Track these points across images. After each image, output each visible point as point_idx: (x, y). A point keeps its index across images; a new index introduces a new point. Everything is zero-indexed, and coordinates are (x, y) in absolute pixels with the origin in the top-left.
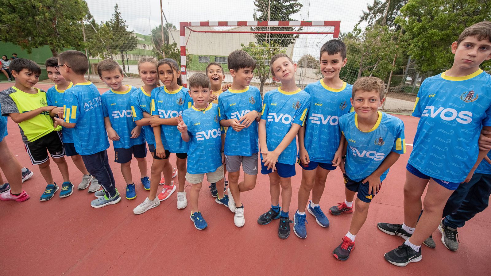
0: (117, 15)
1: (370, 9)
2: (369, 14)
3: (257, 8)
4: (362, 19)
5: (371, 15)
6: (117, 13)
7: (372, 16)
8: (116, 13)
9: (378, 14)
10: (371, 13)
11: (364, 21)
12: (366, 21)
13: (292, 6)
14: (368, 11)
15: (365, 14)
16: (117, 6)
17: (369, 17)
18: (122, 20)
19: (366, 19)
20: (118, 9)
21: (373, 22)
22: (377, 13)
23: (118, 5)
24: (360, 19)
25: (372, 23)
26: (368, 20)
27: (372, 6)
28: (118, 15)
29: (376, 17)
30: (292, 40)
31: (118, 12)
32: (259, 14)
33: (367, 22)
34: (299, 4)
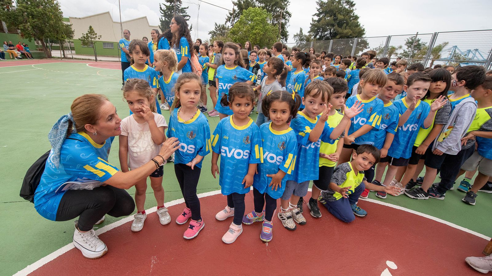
1: (231, 14)
2: (231, 18)
5: (232, 18)
9: (236, 18)
11: (228, 22)
14: (230, 16)
15: (228, 17)
17: (231, 20)
19: (229, 21)
21: (234, 23)
22: (235, 18)
24: (226, 20)
26: (231, 22)
27: (232, 12)
32: (164, 19)
34: (188, 16)
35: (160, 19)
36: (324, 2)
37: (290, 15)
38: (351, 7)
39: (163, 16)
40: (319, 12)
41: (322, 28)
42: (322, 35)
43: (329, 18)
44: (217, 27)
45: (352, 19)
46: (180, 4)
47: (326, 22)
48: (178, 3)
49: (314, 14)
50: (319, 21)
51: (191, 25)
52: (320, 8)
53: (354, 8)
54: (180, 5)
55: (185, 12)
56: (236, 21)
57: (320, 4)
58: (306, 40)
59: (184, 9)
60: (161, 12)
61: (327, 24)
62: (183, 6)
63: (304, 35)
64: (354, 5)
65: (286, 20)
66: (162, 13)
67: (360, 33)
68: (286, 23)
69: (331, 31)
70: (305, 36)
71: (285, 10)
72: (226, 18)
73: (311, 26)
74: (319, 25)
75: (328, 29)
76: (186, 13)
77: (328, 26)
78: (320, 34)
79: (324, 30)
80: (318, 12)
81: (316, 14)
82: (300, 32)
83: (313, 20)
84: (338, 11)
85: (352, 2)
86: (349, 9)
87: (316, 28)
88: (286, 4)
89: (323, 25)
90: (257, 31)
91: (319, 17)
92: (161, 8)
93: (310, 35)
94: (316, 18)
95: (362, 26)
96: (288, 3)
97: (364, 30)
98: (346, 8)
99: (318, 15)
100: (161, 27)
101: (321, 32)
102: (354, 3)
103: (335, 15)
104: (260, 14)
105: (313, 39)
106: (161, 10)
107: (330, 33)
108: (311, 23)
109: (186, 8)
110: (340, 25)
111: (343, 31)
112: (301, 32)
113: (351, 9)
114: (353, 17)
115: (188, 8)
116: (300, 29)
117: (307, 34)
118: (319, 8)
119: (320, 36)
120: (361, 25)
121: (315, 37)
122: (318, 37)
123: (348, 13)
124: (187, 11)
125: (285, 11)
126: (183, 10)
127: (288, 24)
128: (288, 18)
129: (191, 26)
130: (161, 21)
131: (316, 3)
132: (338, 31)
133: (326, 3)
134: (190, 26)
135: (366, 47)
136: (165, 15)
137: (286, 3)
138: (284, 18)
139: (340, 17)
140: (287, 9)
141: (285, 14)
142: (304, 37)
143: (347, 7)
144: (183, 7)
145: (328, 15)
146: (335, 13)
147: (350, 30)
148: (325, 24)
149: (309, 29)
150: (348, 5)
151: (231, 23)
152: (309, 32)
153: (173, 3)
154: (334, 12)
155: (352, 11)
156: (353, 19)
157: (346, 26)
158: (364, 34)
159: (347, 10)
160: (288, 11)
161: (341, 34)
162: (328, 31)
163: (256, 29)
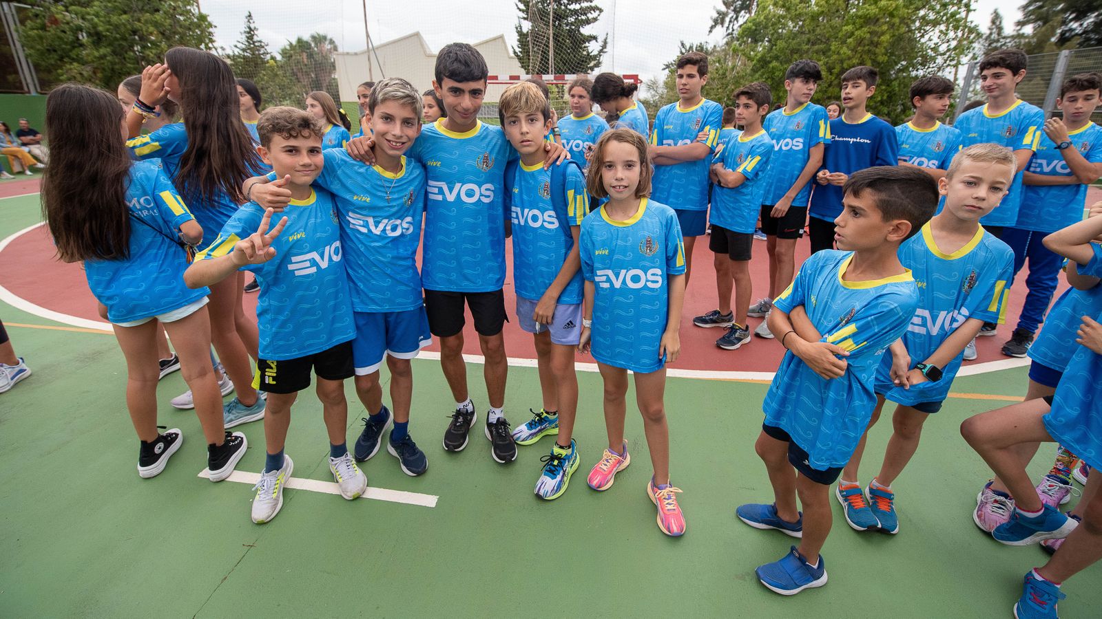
0: (250, 33)
2: (727, 14)
3: (522, 14)
4: (716, 22)
5: (730, 16)
6: (250, 28)
7: (732, 17)
8: (248, 30)
9: (743, 12)
10: (729, 11)
11: (719, 27)
12: (722, 26)
13: (584, 11)
14: (723, 9)
15: (719, 13)
16: (250, 16)
17: (727, 19)
18: (260, 42)
19: (722, 24)
20: (252, 22)
21: (735, 27)
22: (739, 12)
23: (252, 15)
24: (711, 22)
25: (733, 30)
26: (726, 24)
28: (252, 33)
29: (739, 18)
31: (252, 26)
32: (527, 26)
33: (725, 29)
34: (595, 8)
35: (517, 28)
39: (525, 19)
44: (684, 51)
51: (605, 36)
56: (741, 21)
60: (518, 8)
66: (520, 10)
72: (711, 18)
76: (591, 2)
100: (518, 50)
129: (606, 40)
130: (520, 33)
134: (603, 39)
151: (728, 28)
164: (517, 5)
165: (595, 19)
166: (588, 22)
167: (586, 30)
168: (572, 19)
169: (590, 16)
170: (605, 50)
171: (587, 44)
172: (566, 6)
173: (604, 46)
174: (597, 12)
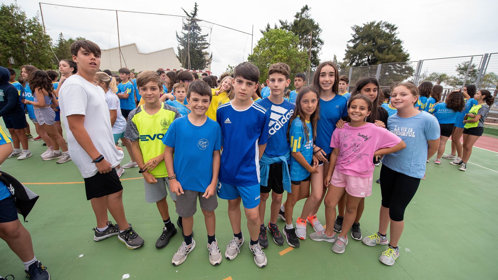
3: (179, 43)
6: (61, 39)
8: (60, 40)
13: (203, 44)
16: (61, 34)
20: (62, 36)
23: (63, 34)
30: (206, 66)
32: (182, 48)
34: (207, 44)
35: (178, 48)
36: (360, 27)
37: (322, 43)
38: (392, 31)
39: (181, 45)
40: (355, 38)
41: (359, 54)
42: (358, 62)
43: (366, 44)
45: (393, 43)
46: (199, 31)
47: (364, 48)
48: (197, 31)
49: (350, 40)
50: (355, 47)
52: (356, 34)
53: (396, 31)
54: (199, 33)
55: (204, 40)
57: (356, 29)
58: (341, 68)
59: (204, 37)
60: (178, 41)
61: (365, 49)
62: (203, 33)
63: (338, 62)
64: (396, 28)
65: (318, 48)
66: (179, 41)
67: (405, 58)
68: (318, 52)
69: (370, 58)
70: (340, 63)
71: (317, 37)
73: (346, 53)
74: (355, 51)
75: (366, 55)
76: (206, 41)
77: (366, 53)
78: (356, 61)
79: (361, 57)
80: (353, 38)
81: (351, 40)
82: (333, 59)
83: (348, 47)
84: (377, 36)
85: (393, 26)
86: (390, 33)
87: (351, 54)
88: (318, 32)
89: (360, 51)
90: (279, 55)
91: (355, 43)
92: (177, 36)
93: (346, 63)
94: (352, 45)
95: (406, 51)
96: (320, 30)
97: (408, 55)
98: (385, 33)
99: (353, 41)
100: (178, 56)
101: (357, 59)
102: (395, 27)
103: (374, 40)
104: (283, 36)
105: (348, 67)
106: (178, 38)
107: (368, 60)
108: (346, 50)
109: (206, 36)
110: (381, 50)
111: (384, 57)
112: (335, 59)
113: (393, 33)
114: (395, 41)
115: (207, 35)
116: (334, 56)
117: (343, 61)
118: (354, 33)
119: (356, 63)
120: (404, 51)
121: (351, 64)
122: (354, 64)
123: (389, 37)
124: (207, 38)
125: (317, 39)
126: (202, 38)
127: (320, 52)
128: (320, 46)
130: (179, 50)
131: (351, 29)
132: (379, 57)
133: (362, 27)
135: (412, 73)
136: (184, 43)
137: (317, 30)
138: (316, 46)
139: (380, 41)
140: (318, 37)
141: (316, 41)
142: (338, 64)
143: (387, 31)
144: (203, 35)
145: (366, 40)
146: (375, 38)
147: (393, 56)
148: (363, 50)
149: (344, 57)
150: (388, 29)
152: (344, 59)
153: (191, 31)
154: (373, 37)
155: (394, 35)
156: (395, 44)
157: (388, 52)
158: (408, 60)
159: (388, 34)
160: (320, 39)
161: (381, 60)
162: (366, 58)
163: (278, 53)
164: (178, 40)
165: (207, 48)
166: (205, 48)
167: (204, 51)
168: (199, 47)
169: (205, 46)
170: (211, 58)
171: (205, 56)
172: (196, 41)
173: (211, 57)
174: (208, 45)
